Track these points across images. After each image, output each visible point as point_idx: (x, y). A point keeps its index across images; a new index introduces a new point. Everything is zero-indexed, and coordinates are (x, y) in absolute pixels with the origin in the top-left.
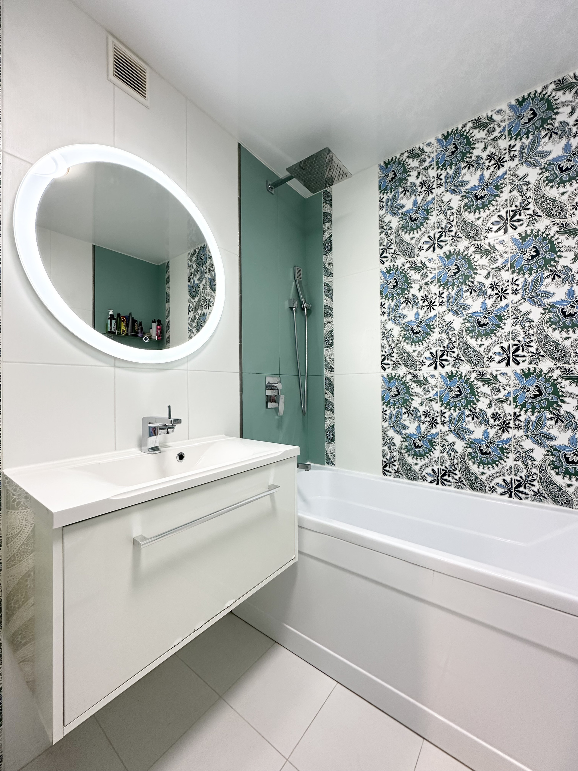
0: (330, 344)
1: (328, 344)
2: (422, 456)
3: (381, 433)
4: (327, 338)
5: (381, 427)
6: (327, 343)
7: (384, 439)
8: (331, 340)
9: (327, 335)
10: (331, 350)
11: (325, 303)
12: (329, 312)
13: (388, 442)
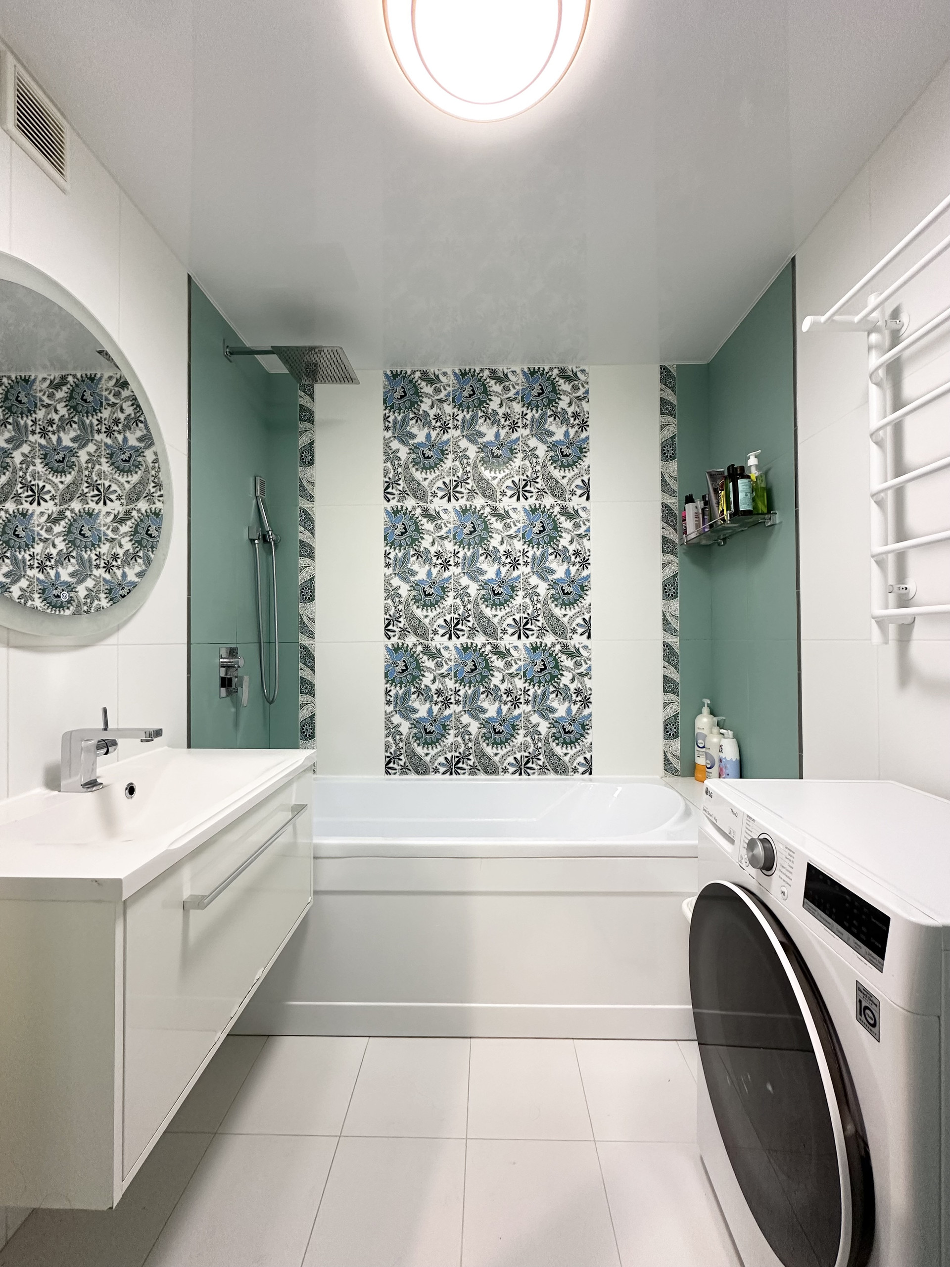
0: (309, 598)
1: (306, 598)
2: (433, 743)
3: (384, 720)
4: (303, 589)
5: (384, 713)
6: (303, 595)
7: (387, 728)
8: (311, 592)
9: (304, 585)
10: (311, 607)
11: (301, 537)
12: (308, 551)
13: (392, 731)
